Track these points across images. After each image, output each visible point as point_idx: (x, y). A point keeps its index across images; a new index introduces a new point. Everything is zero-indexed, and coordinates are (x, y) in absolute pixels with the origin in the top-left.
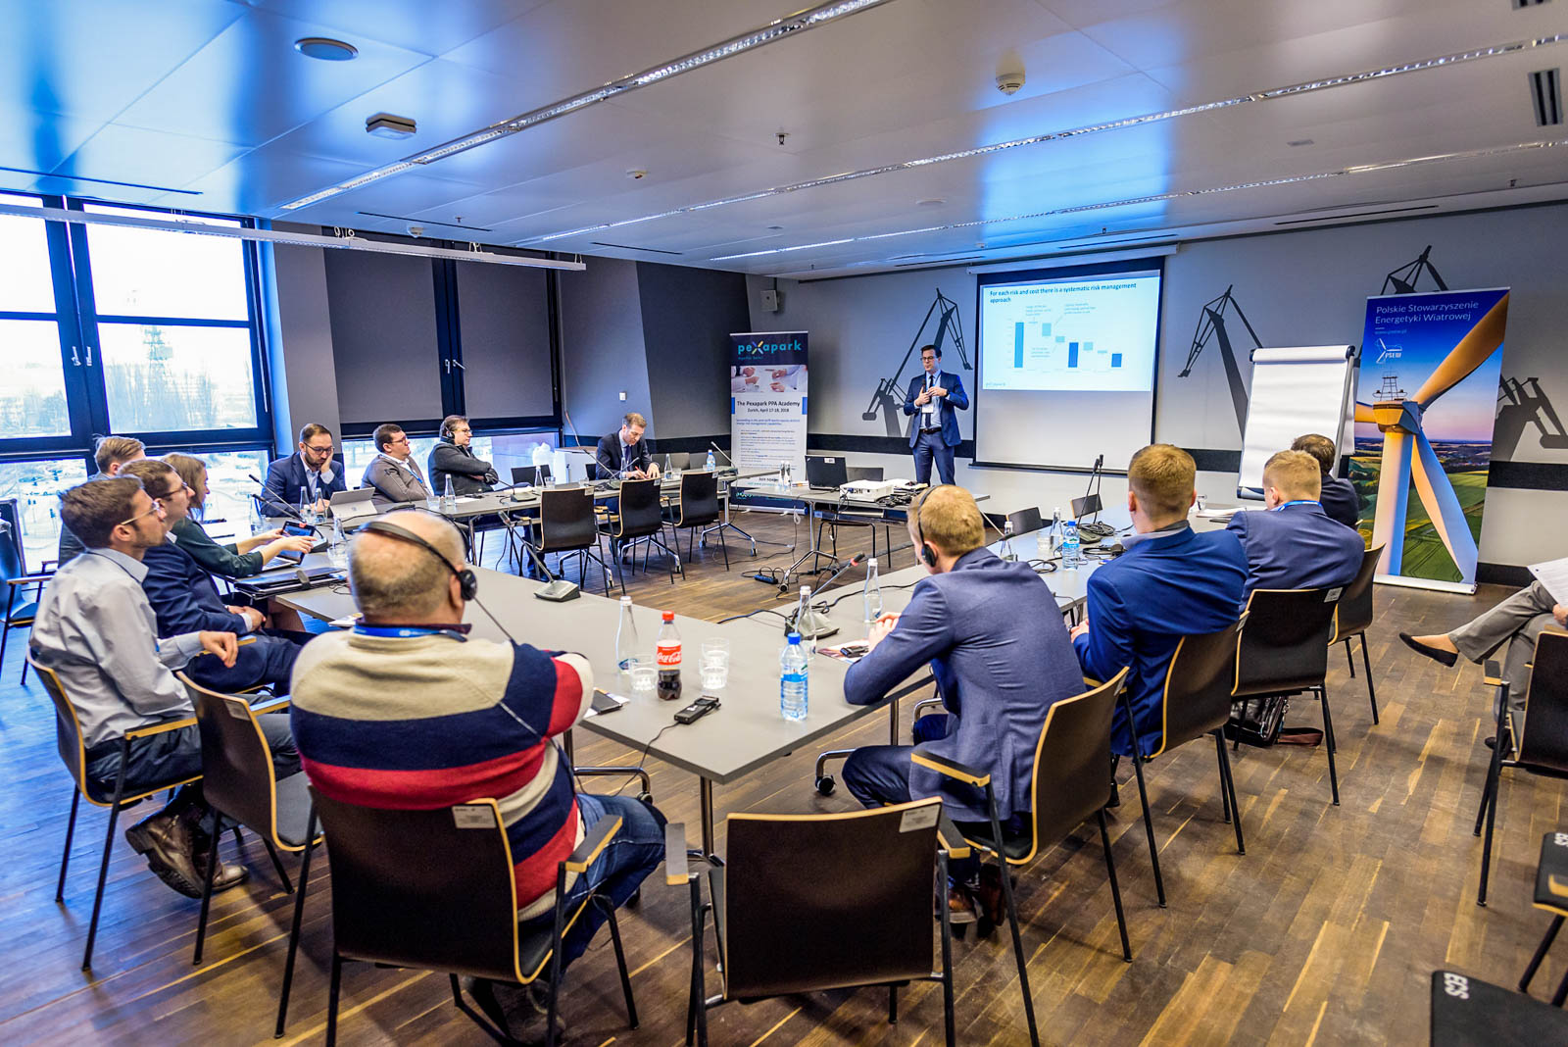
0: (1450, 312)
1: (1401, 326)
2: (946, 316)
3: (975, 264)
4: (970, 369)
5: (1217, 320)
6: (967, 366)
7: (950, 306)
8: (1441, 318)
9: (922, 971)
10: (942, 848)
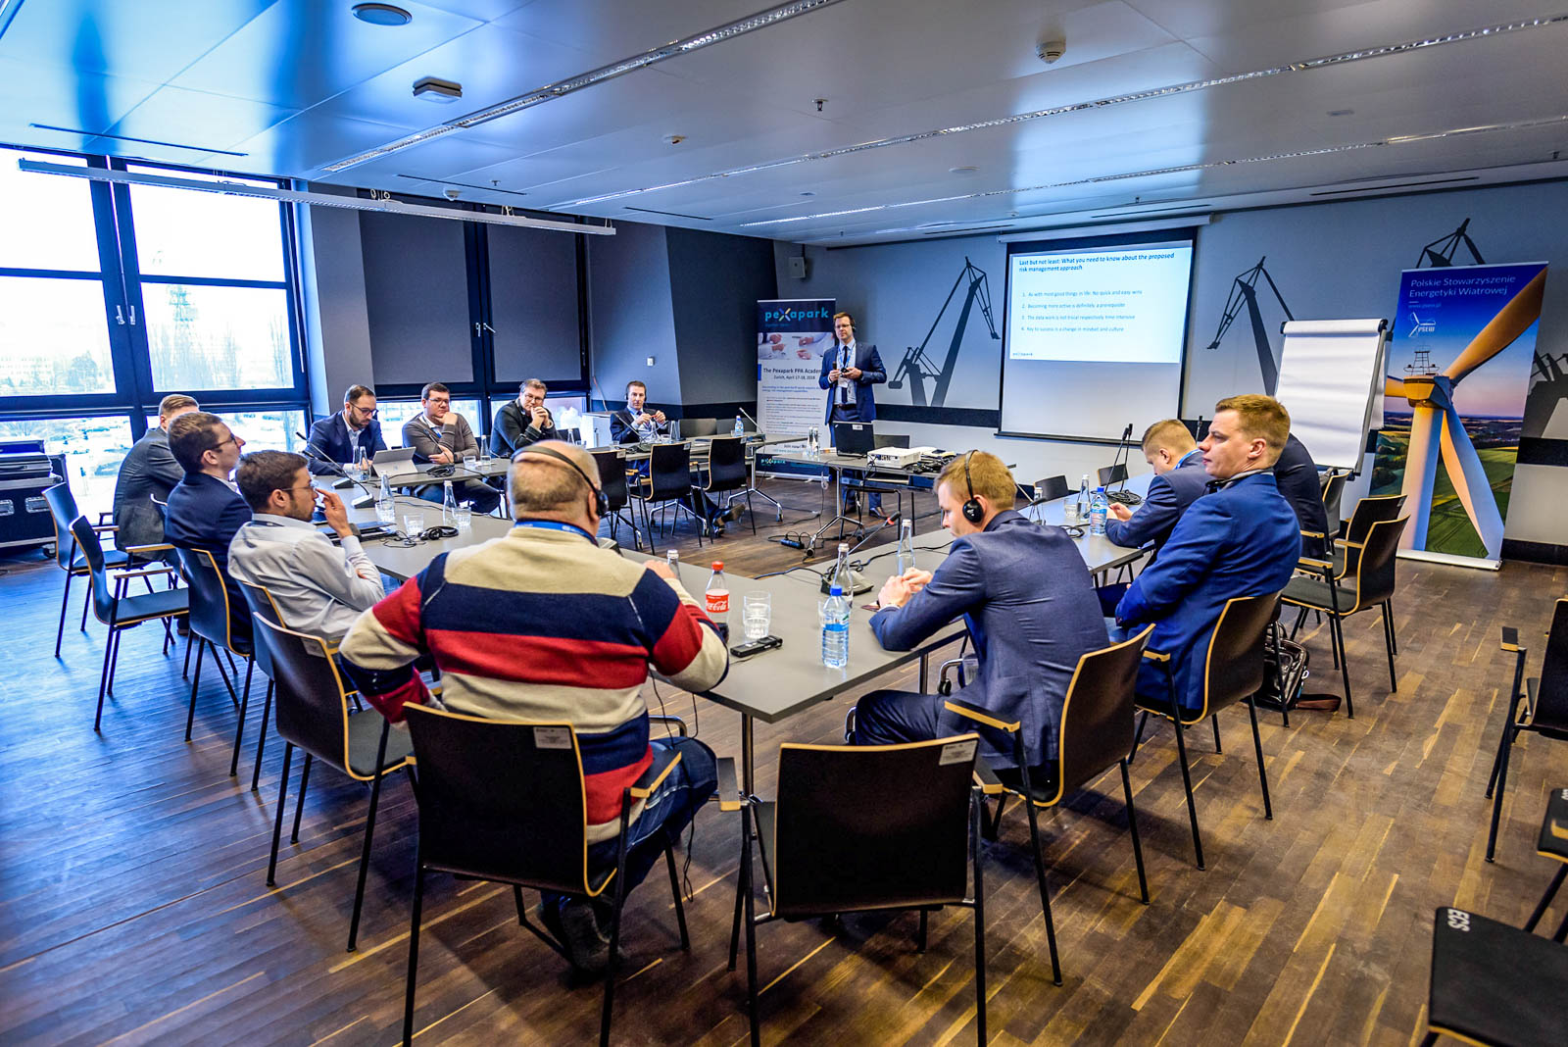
0: (1486, 286)
1: (1437, 299)
2: (975, 286)
3: (1004, 233)
4: (998, 338)
5: (1248, 292)
6: (994, 336)
7: (979, 275)
8: (1477, 292)
9: (954, 895)
10: (976, 785)
